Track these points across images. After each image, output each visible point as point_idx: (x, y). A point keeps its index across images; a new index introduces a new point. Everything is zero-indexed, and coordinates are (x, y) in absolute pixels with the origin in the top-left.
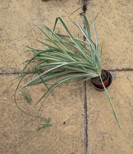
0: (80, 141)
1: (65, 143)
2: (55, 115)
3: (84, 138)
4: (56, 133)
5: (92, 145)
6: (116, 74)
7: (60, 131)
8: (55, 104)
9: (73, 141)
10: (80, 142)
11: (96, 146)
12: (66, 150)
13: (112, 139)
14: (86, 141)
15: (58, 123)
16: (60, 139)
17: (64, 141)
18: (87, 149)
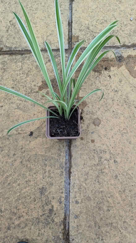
0: (57, 165)
1: (30, 170)
2: (16, 120)
3: (64, 160)
4: (15, 152)
5: (80, 174)
6: (122, 53)
7: (22, 149)
8: (18, 102)
9: (46, 165)
10: (56, 167)
11: (87, 174)
12: (32, 183)
13: (115, 161)
14: (68, 165)
15: (19, 133)
16: (21, 162)
17: (29, 166)
18: (70, 179)
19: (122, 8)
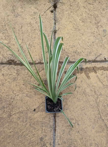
0: (49, 126)
1: (35, 129)
2: (26, 103)
3: (52, 124)
4: (26, 119)
5: (60, 130)
6: (83, 65)
7: (30, 118)
8: (27, 92)
9: (43, 126)
10: (48, 127)
11: (64, 131)
12: (36, 135)
13: (78, 124)
14: (54, 126)
15: (28, 110)
16: (30, 125)
17: (34, 127)
18: (55, 133)
19: (84, 39)
